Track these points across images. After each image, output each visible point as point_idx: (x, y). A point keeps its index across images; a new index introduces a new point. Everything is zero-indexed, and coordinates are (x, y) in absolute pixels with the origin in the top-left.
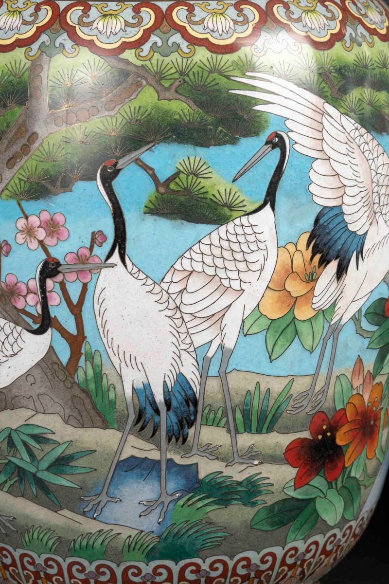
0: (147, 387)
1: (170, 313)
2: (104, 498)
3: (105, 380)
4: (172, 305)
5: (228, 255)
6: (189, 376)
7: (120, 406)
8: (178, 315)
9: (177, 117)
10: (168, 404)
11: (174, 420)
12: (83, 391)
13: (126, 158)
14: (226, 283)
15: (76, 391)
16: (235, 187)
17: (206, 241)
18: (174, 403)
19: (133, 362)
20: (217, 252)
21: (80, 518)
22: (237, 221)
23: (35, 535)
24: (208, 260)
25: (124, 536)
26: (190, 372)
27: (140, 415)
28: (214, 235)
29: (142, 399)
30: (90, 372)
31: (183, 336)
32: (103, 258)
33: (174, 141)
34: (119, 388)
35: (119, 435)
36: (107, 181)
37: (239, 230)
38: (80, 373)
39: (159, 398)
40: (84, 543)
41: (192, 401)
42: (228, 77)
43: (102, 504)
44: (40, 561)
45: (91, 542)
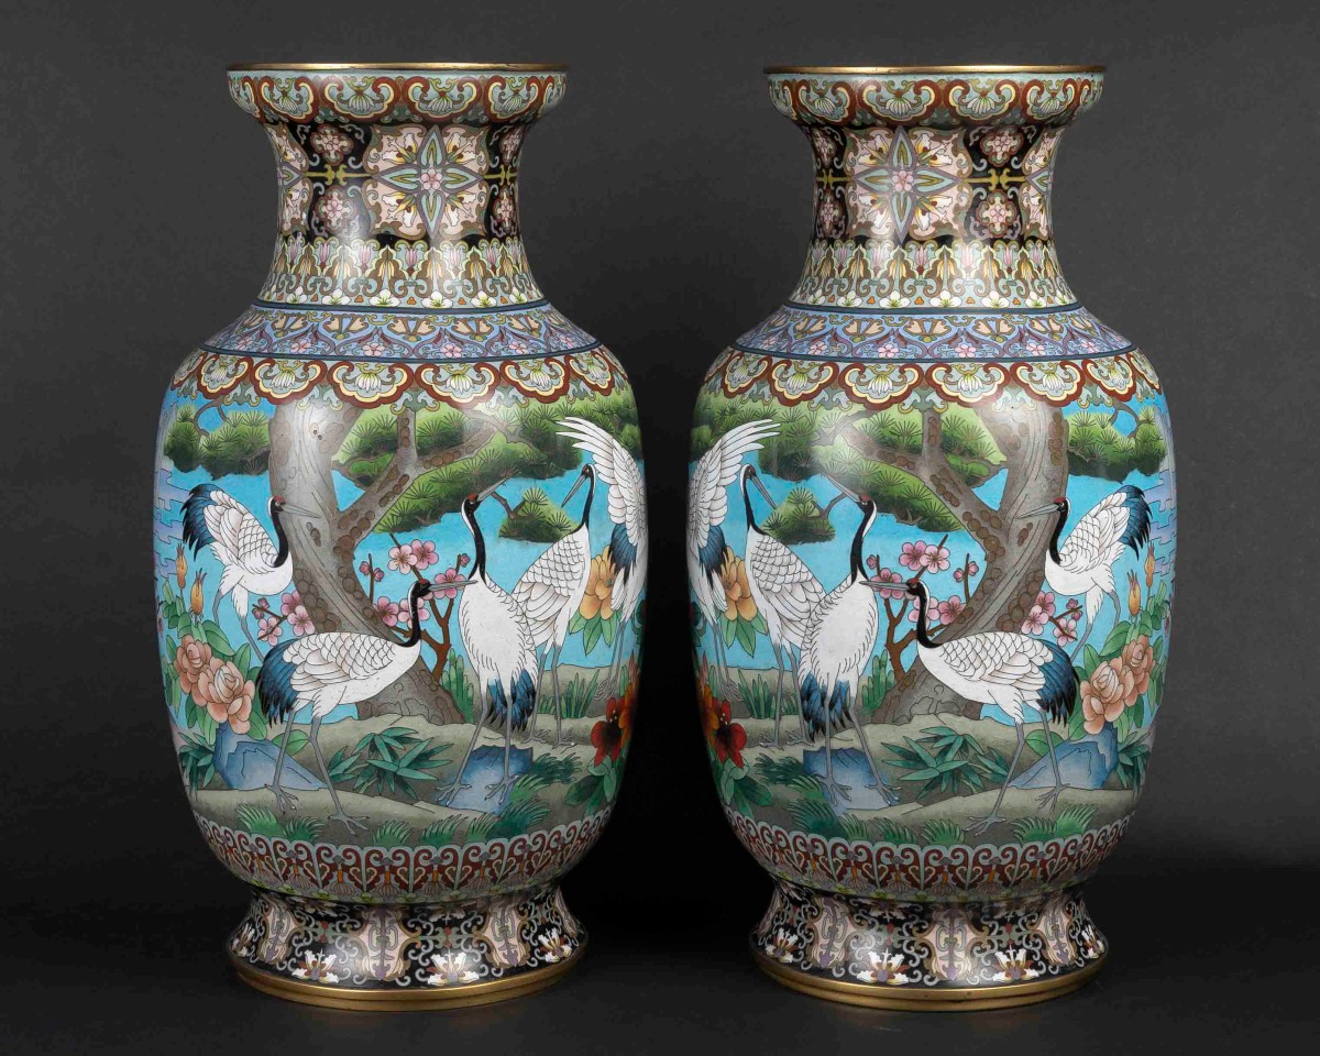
0: (499, 683)
1: (518, 619)
2: (456, 786)
3: (465, 682)
4: (520, 613)
5: (559, 567)
6: (530, 672)
7: (476, 702)
8: (524, 620)
9: (521, 456)
10: (514, 696)
11: (518, 710)
12: (447, 692)
13: (485, 492)
14: (558, 590)
15: (440, 693)
16: (564, 512)
17: (544, 557)
18: (518, 696)
19: (489, 663)
20: (552, 565)
21: (433, 808)
22: (565, 539)
23: (388, 830)
24: (546, 572)
25: (470, 819)
26: (531, 668)
27: (492, 709)
28: (550, 552)
29: (494, 695)
30: (453, 675)
31: (527, 638)
32: (467, 576)
33: (521, 475)
34: (476, 686)
35: (474, 727)
36: (470, 511)
37: (567, 546)
38: (445, 676)
39: (507, 692)
40: (434, 831)
41: (531, 692)
42: (554, 422)
43: (455, 792)
44: (387, 854)
45: (441, 829)
